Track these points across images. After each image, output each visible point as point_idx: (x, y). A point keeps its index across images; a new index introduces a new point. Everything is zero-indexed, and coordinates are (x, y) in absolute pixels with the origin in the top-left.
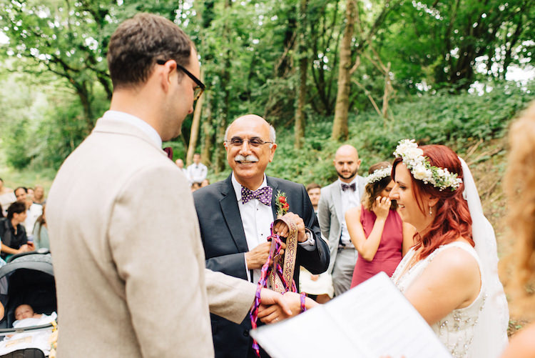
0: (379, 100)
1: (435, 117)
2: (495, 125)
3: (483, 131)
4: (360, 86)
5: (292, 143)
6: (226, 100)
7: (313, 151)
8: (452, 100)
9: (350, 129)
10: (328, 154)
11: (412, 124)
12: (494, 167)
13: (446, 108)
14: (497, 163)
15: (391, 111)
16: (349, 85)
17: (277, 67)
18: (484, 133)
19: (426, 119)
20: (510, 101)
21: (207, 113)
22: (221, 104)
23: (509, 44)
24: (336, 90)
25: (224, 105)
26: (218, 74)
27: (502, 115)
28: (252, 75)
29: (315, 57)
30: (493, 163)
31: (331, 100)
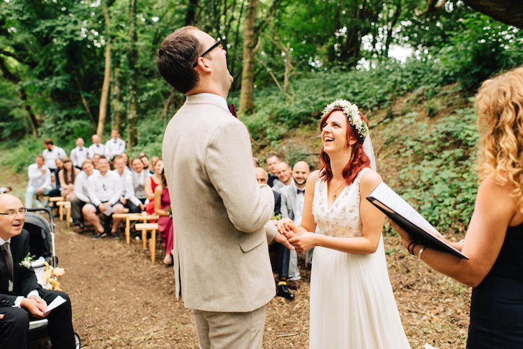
0: (280, 76)
1: (330, 91)
2: (380, 98)
3: (371, 103)
4: (262, 64)
6: (134, 77)
8: (343, 77)
9: (255, 103)
11: (311, 98)
12: (381, 132)
13: (339, 83)
14: (383, 129)
15: (291, 87)
18: (372, 104)
19: (322, 93)
20: (392, 77)
21: (116, 90)
22: (130, 81)
23: (390, 24)
25: (133, 82)
26: (126, 52)
27: (386, 89)
30: (379, 130)
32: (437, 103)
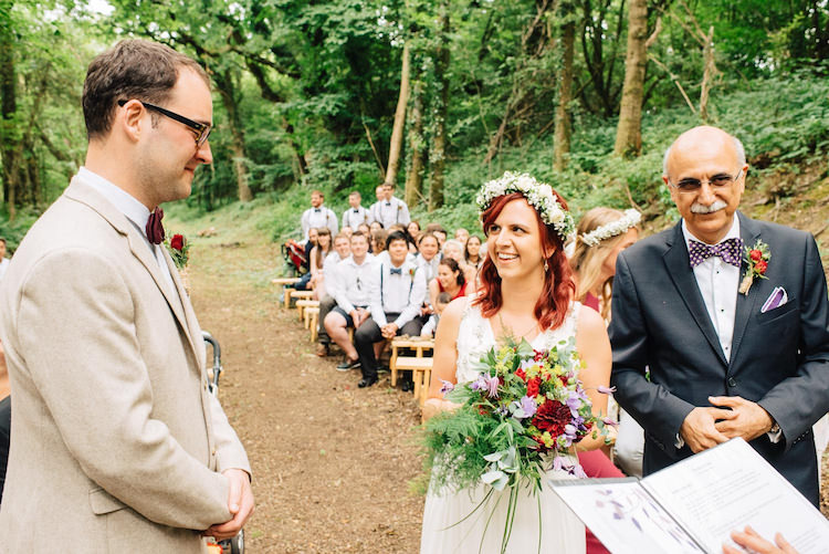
0: (694, 88)
1: (789, 115)
4: (661, 67)
5: (549, 161)
6: (444, 94)
7: (583, 174)
9: (644, 138)
10: (607, 179)
11: (748, 129)
13: (809, 100)
15: (713, 107)
16: (646, 65)
17: (525, 39)
19: (773, 120)
21: (415, 117)
22: (437, 101)
24: (622, 75)
25: (441, 103)
26: (431, 54)
28: (484, 54)
29: (588, 20)
31: (612, 91)
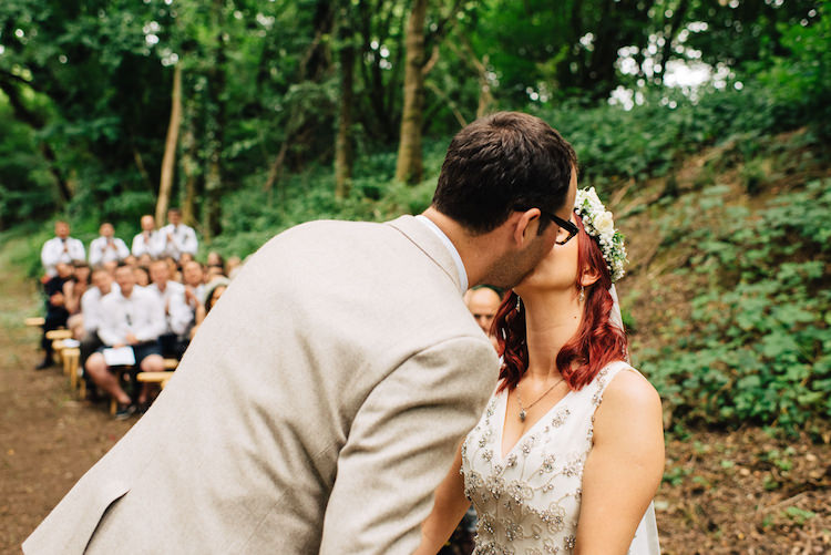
0: (470, 115)
2: (653, 157)
3: (634, 165)
4: (441, 95)
5: (332, 188)
6: (221, 117)
7: (365, 201)
8: (584, 117)
9: (425, 164)
10: (389, 206)
12: (653, 222)
13: (576, 129)
14: (658, 217)
16: (422, 92)
17: (303, 62)
18: (636, 170)
20: (675, 118)
21: (189, 140)
22: (211, 124)
24: (402, 101)
25: (216, 127)
26: (205, 73)
27: (664, 139)
28: (263, 76)
29: (367, 47)
30: (650, 217)
31: (394, 117)
32: (764, 167)
